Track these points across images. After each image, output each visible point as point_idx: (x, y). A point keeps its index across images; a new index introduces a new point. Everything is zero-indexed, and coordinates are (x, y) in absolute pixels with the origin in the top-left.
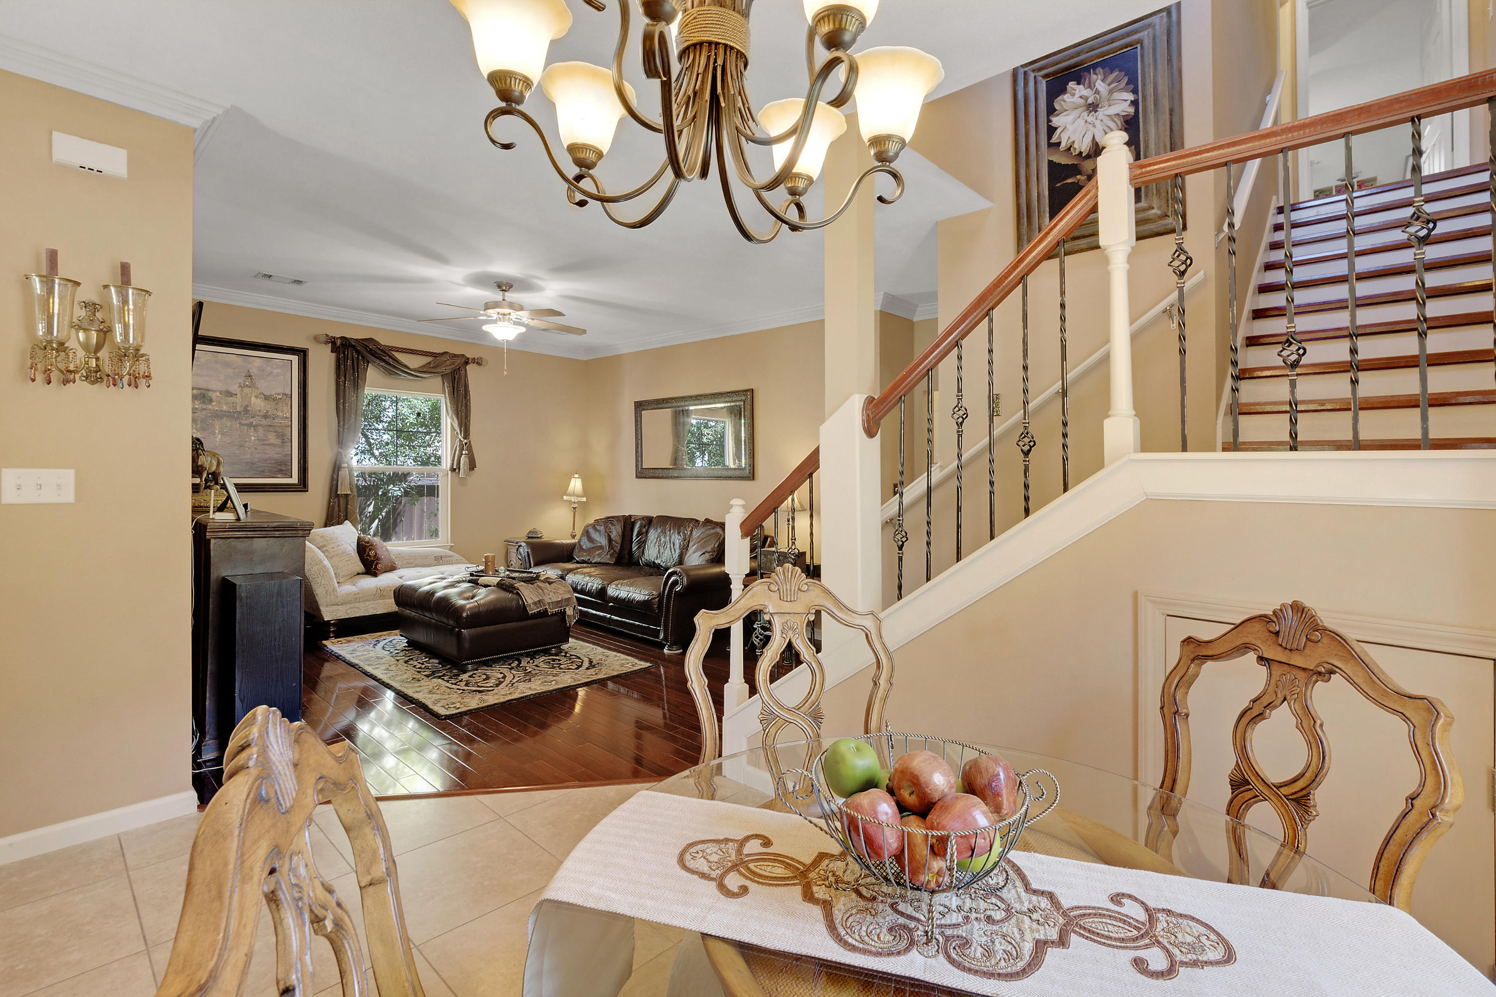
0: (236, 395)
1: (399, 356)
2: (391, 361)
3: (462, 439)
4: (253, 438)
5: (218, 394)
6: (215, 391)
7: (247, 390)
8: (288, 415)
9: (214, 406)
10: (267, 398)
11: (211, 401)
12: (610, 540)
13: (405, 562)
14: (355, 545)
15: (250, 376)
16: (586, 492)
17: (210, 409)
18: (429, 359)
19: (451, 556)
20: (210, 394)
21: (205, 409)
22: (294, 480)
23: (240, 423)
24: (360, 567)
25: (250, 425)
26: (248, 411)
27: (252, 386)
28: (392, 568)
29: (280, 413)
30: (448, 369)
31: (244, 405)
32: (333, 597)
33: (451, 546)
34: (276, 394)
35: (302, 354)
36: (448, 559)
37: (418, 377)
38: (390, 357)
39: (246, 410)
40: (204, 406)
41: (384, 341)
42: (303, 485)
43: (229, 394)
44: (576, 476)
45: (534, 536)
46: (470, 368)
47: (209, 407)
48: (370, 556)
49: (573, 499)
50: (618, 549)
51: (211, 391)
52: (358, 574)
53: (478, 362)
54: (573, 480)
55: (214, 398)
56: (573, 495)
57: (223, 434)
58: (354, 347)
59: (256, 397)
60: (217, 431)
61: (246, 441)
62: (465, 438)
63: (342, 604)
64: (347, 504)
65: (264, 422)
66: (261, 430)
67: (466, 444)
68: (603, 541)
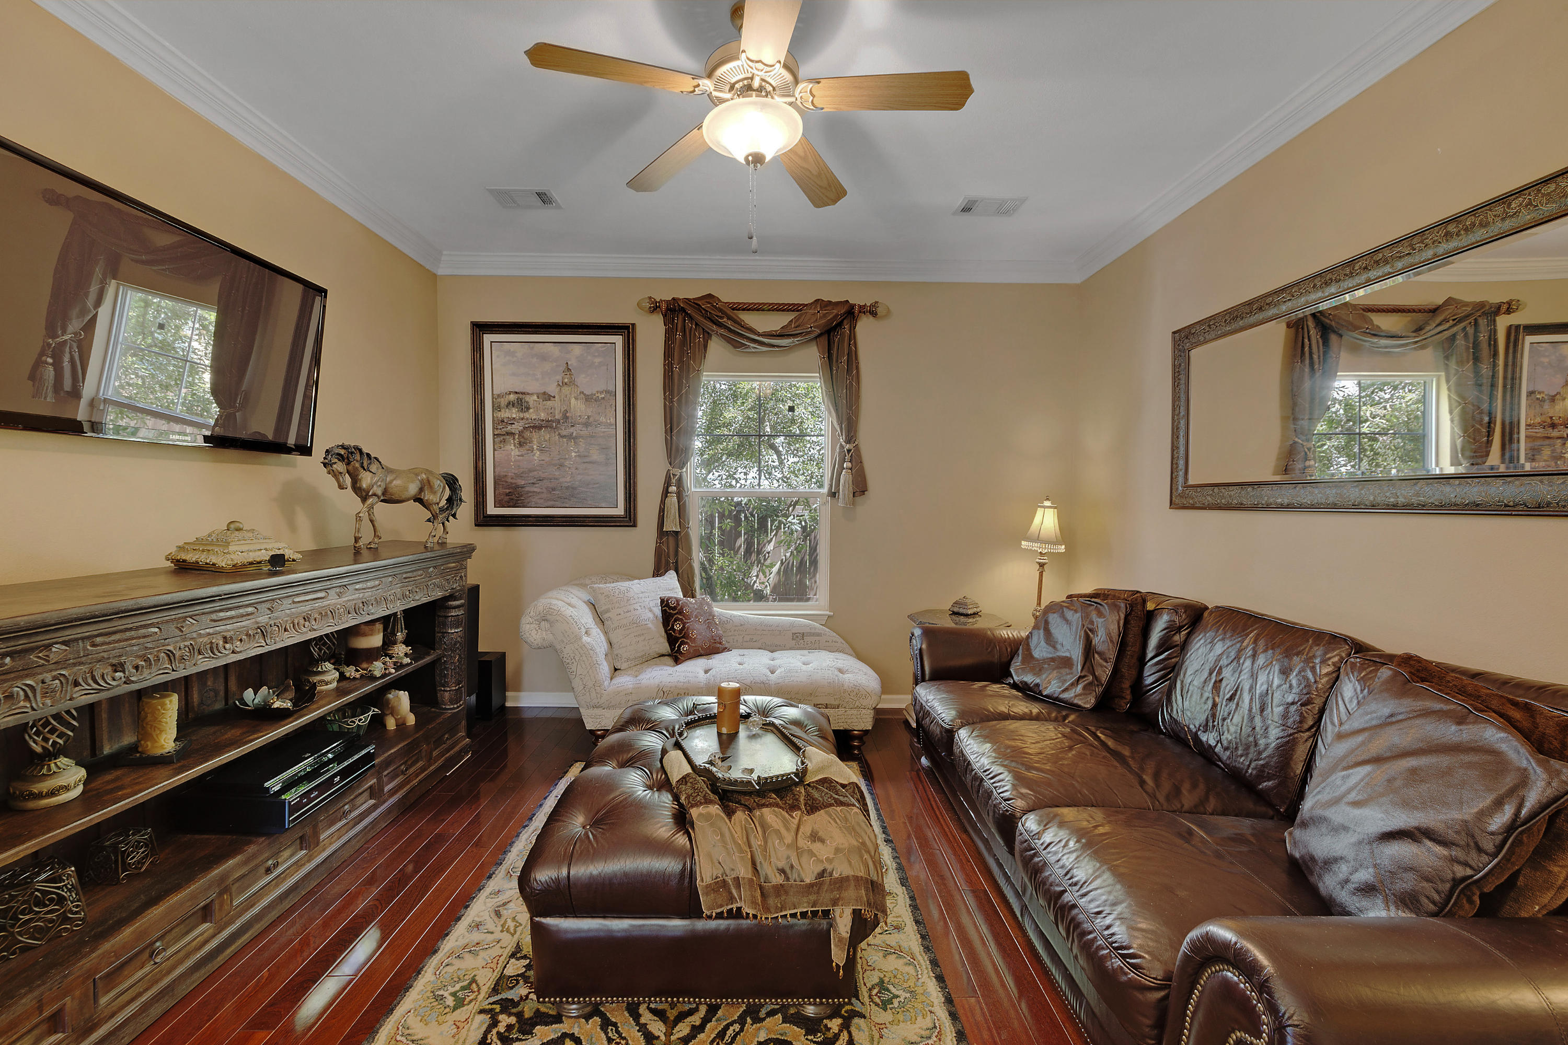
0: (554, 397)
1: (749, 319)
2: (729, 324)
3: (843, 443)
4: (573, 454)
5: (535, 397)
6: (532, 394)
7: (566, 390)
8: (613, 420)
9: (531, 415)
10: (588, 399)
11: (528, 408)
12: (1089, 650)
13: (747, 638)
14: (658, 611)
15: (569, 370)
16: (1067, 533)
17: (527, 419)
18: (790, 316)
19: (819, 635)
20: (527, 398)
21: (522, 419)
22: (621, 510)
23: (559, 434)
24: (665, 647)
25: (570, 437)
26: (567, 418)
27: (572, 383)
28: (713, 649)
29: (602, 419)
30: (822, 328)
31: (563, 410)
33: (829, 617)
34: (598, 392)
35: (626, 331)
36: (813, 639)
37: (773, 346)
38: (729, 318)
39: (565, 417)
40: (521, 415)
41: (726, 296)
42: (629, 520)
43: (547, 397)
44: (1047, 503)
45: (961, 611)
46: (864, 327)
47: (527, 415)
49: (1036, 546)
50: (1105, 672)
51: (528, 394)
52: (663, 655)
53: (872, 311)
54: (1040, 512)
55: (531, 404)
56: (1037, 539)
57: (541, 450)
58: (683, 310)
59: (576, 399)
60: (535, 447)
61: (565, 459)
62: (848, 441)
64: (677, 546)
65: (585, 432)
66: (582, 443)
67: (849, 451)
68: (1072, 648)
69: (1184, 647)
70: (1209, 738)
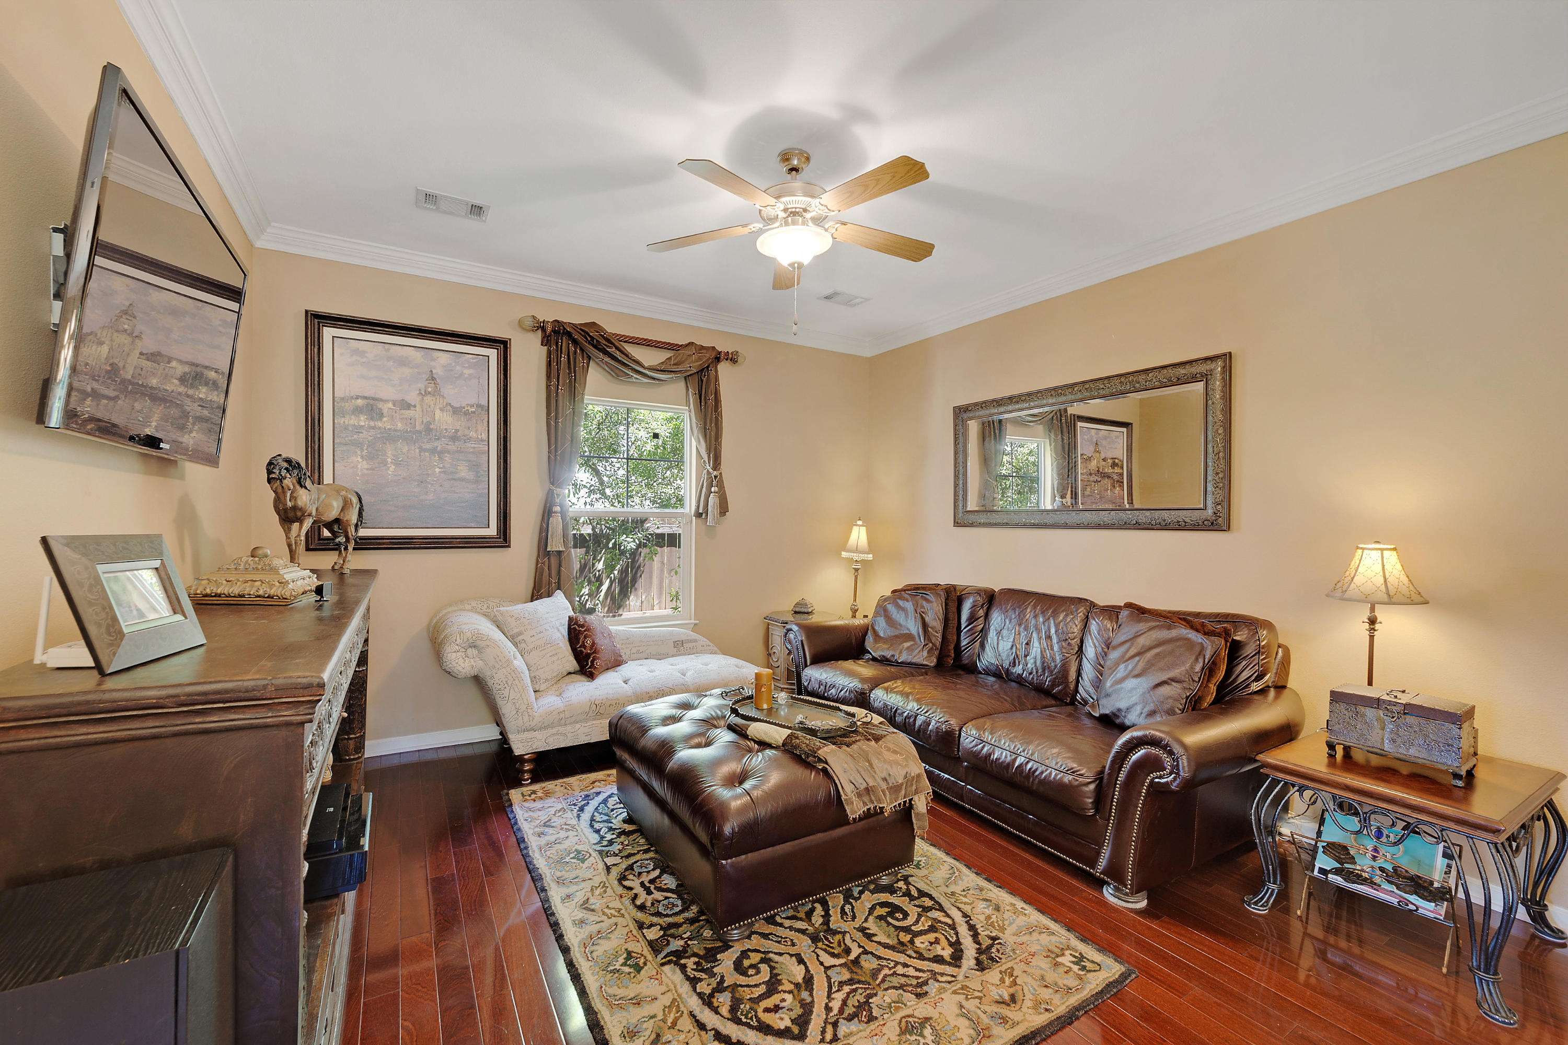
0: (415, 406)
1: (631, 349)
2: (618, 354)
3: (711, 470)
4: (437, 470)
5: (390, 405)
6: (387, 401)
7: (428, 399)
8: (484, 436)
9: (385, 423)
10: (456, 411)
11: (381, 415)
12: (925, 625)
13: (634, 650)
14: (564, 630)
15: (433, 379)
16: (872, 546)
17: (380, 428)
18: (668, 354)
19: (695, 641)
20: (380, 405)
21: (373, 428)
22: (492, 531)
23: (420, 448)
24: (573, 664)
25: (433, 451)
26: (431, 430)
27: (437, 393)
28: (617, 663)
29: (473, 434)
30: (693, 365)
31: (425, 421)
32: (526, 718)
33: (695, 624)
34: (468, 405)
35: (502, 345)
36: (690, 645)
37: (654, 379)
38: (617, 348)
39: (428, 430)
40: (372, 424)
41: (611, 328)
42: (503, 539)
43: (406, 406)
44: (860, 523)
45: (803, 610)
46: (724, 369)
47: (379, 424)
48: (585, 647)
49: (856, 557)
50: (938, 638)
51: (381, 400)
52: (570, 673)
53: (732, 358)
54: (855, 529)
55: (385, 411)
56: (857, 550)
57: (397, 464)
58: (569, 334)
59: (441, 410)
60: (389, 460)
61: (428, 474)
62: (715, 469)
63: (540, 729)
64: (560, 566)
65: (452, 447)
66: (447, 457)
67: (716, 477)
68: (913, 627)
69: (987, 616)
70: (1018, 670)
